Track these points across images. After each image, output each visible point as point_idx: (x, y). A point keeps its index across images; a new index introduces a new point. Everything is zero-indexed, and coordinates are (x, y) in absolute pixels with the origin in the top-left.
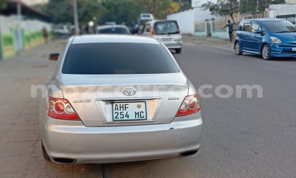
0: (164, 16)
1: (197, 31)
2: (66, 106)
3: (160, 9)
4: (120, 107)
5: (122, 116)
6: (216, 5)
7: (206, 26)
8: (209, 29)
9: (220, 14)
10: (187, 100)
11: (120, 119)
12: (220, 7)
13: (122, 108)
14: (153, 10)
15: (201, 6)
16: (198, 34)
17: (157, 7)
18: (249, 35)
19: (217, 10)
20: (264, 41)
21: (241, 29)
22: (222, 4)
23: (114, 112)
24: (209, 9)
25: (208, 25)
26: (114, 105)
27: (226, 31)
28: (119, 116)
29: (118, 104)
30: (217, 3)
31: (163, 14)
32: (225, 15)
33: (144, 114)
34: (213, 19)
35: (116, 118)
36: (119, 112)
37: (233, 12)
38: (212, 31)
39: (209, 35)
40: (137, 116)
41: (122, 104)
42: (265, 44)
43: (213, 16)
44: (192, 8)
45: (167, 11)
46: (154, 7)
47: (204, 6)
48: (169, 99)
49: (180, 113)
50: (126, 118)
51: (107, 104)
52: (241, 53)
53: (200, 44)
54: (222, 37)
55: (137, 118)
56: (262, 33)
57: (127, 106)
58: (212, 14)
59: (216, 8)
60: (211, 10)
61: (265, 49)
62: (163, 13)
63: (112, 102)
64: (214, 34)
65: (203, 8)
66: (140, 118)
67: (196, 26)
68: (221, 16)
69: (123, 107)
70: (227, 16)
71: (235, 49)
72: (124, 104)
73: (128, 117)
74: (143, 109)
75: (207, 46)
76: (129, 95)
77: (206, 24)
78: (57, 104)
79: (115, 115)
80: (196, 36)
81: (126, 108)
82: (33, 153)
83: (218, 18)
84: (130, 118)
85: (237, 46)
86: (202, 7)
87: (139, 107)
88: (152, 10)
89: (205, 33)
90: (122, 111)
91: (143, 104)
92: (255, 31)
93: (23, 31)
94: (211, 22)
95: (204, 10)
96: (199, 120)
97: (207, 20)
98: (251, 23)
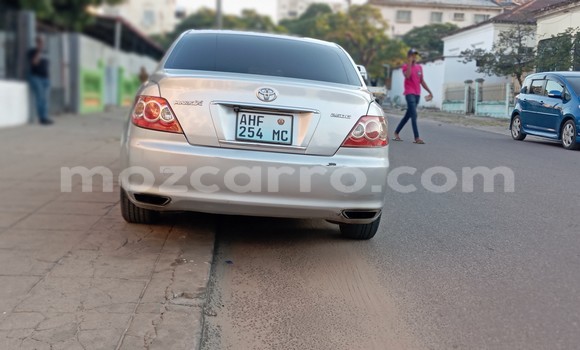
0: (388, 72)
1: (447, 101)
2: (162, 108)
3: (382, 58)
4: (250, 120)
5: (251, 134)
6: (490, 55)
7: (466, 93)
8: (471, 100)
9: (495, 71)
10: (364, 122)
11: (247, 137)
12: (497, 60)
13: (252, 122)
14: (368, 60)
15: (458, 53)
16: (449, 108)
17: (375, 54)
18: (540, 101)
19: (490, 63)
20: (565, 112)
21: (525, 91)
22: (501, 53)
23: (239, 126)
24: (474, 62)
25: (471, 92)
26: (240, 115)
27: (504, 104)
28: (246, 133)
29: (247, 115)
30: (493, 50)
31: (386, 69)
32: (506, 74)
33: (288, 136)
34: (481, 81)
35: (241, 135)
36: (247, 126)
37: (522, 71)
38: (476, 102)
39: (471, 111)
40: (276, 137)
41: (252, 115)
42: (568, 118)
43: (481, 75)
44: (443, 58)
45: (395, 64)
46: (370, 53)
47: (464, 53)
48: (333, 115)
49: (351, 143)
50: (258, 138)
51: (229, 112)
52: (522, 137)
53: (450, 122)
54: (496, 116)
55: (276, 140)
56: (564, 99)
57: (261, 119)
58: (481, 71)
59: (488, 59)
60: (479, 64)
61: (568, 129)
62: (388, 66)
63: (237, 109)
64: (480, 109)
65: (463, 59)
66: (281, 141)
67: (447, 93)
68: (498, 75)
69: (254, 120)
70: (509, 76)
71: (511, 128)
72: (257, 115)
73: (261, 136)
74: (286, 126)
75: (462, 126)
76: (266, 100)
77: (466, 89)
78: (148, 107)
79: (240, 131)
80: (445, 112)
81: (258, 122)
82: (106, 214)
83: (492, 80)
84: (263, 139)
85: (517, 123)
86: (460, 57)
87: (281, 123)
88: (365, 58)
89: (463, 107)
90: (252, 125)
91: (287, 119)
92: (551, 92)
93: (120, 71)
94: (476, 86)
95: (465, 63)
96: (383, 159)
97: (470, 82)
98: (545, 78)
